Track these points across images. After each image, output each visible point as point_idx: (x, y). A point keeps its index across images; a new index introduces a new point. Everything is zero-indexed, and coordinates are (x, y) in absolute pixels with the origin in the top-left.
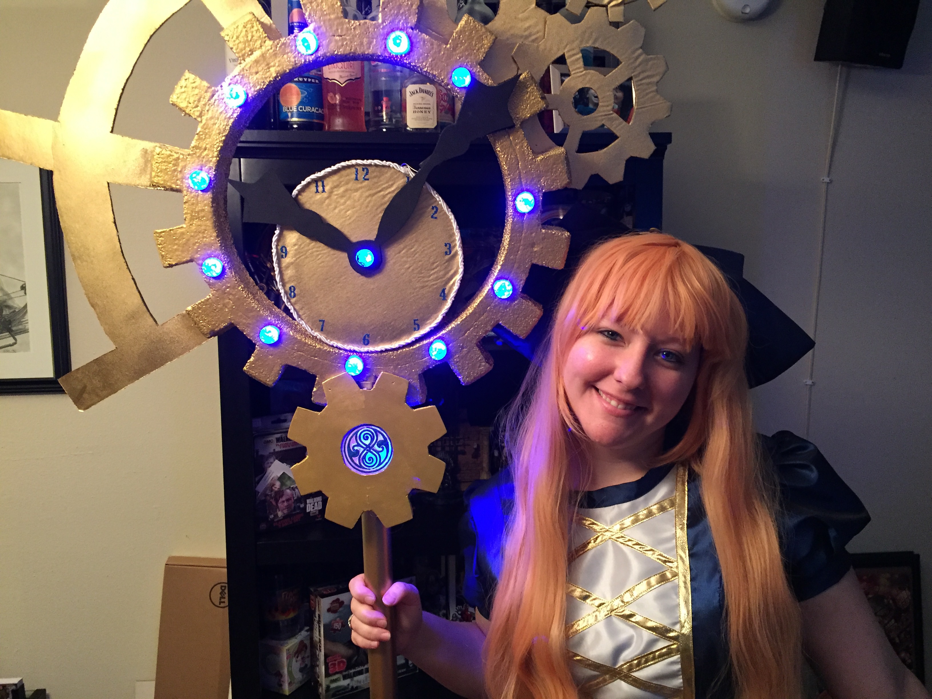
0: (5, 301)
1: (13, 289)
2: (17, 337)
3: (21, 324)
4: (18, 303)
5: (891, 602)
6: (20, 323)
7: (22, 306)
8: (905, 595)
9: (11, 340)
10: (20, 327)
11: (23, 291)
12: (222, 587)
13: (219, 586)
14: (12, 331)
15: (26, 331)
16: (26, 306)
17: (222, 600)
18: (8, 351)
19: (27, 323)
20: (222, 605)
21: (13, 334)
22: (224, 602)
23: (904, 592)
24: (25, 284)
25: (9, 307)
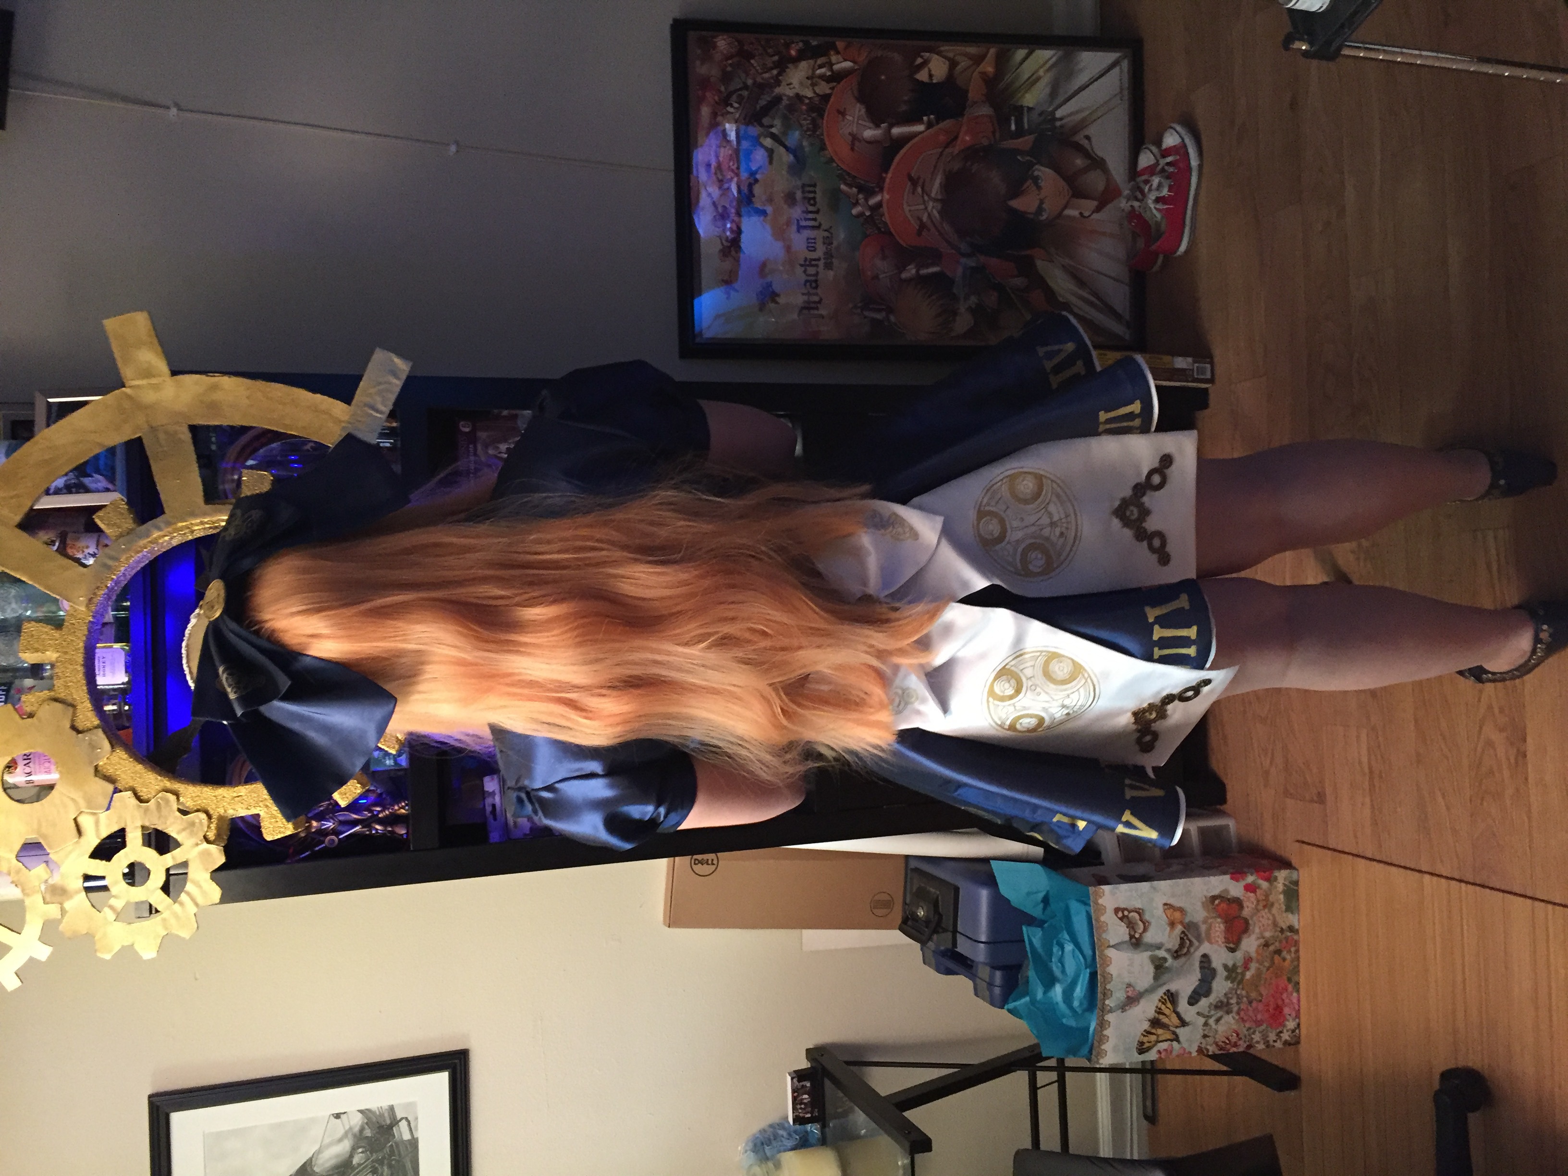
0: (355, 1136)
1: (339, 1128)
2: (399, 1118)
3: (383, 1114)
4: (357, 1120)
5: (730, 62)
6: (381, 1115)
7: (360, 1115)
8: (722, 43)
9: (403, 1125)
10: (386, 1115)
12: (695, 864)
13: (694, 867)
14: (391, 1123)
15: (392, 1108)
17: (710, 862)
18: (416, 1126)
20: (715, 862)
21: (395, 1122)
22: (713, 860)
23: (719, 44)
25: (362, 1130)
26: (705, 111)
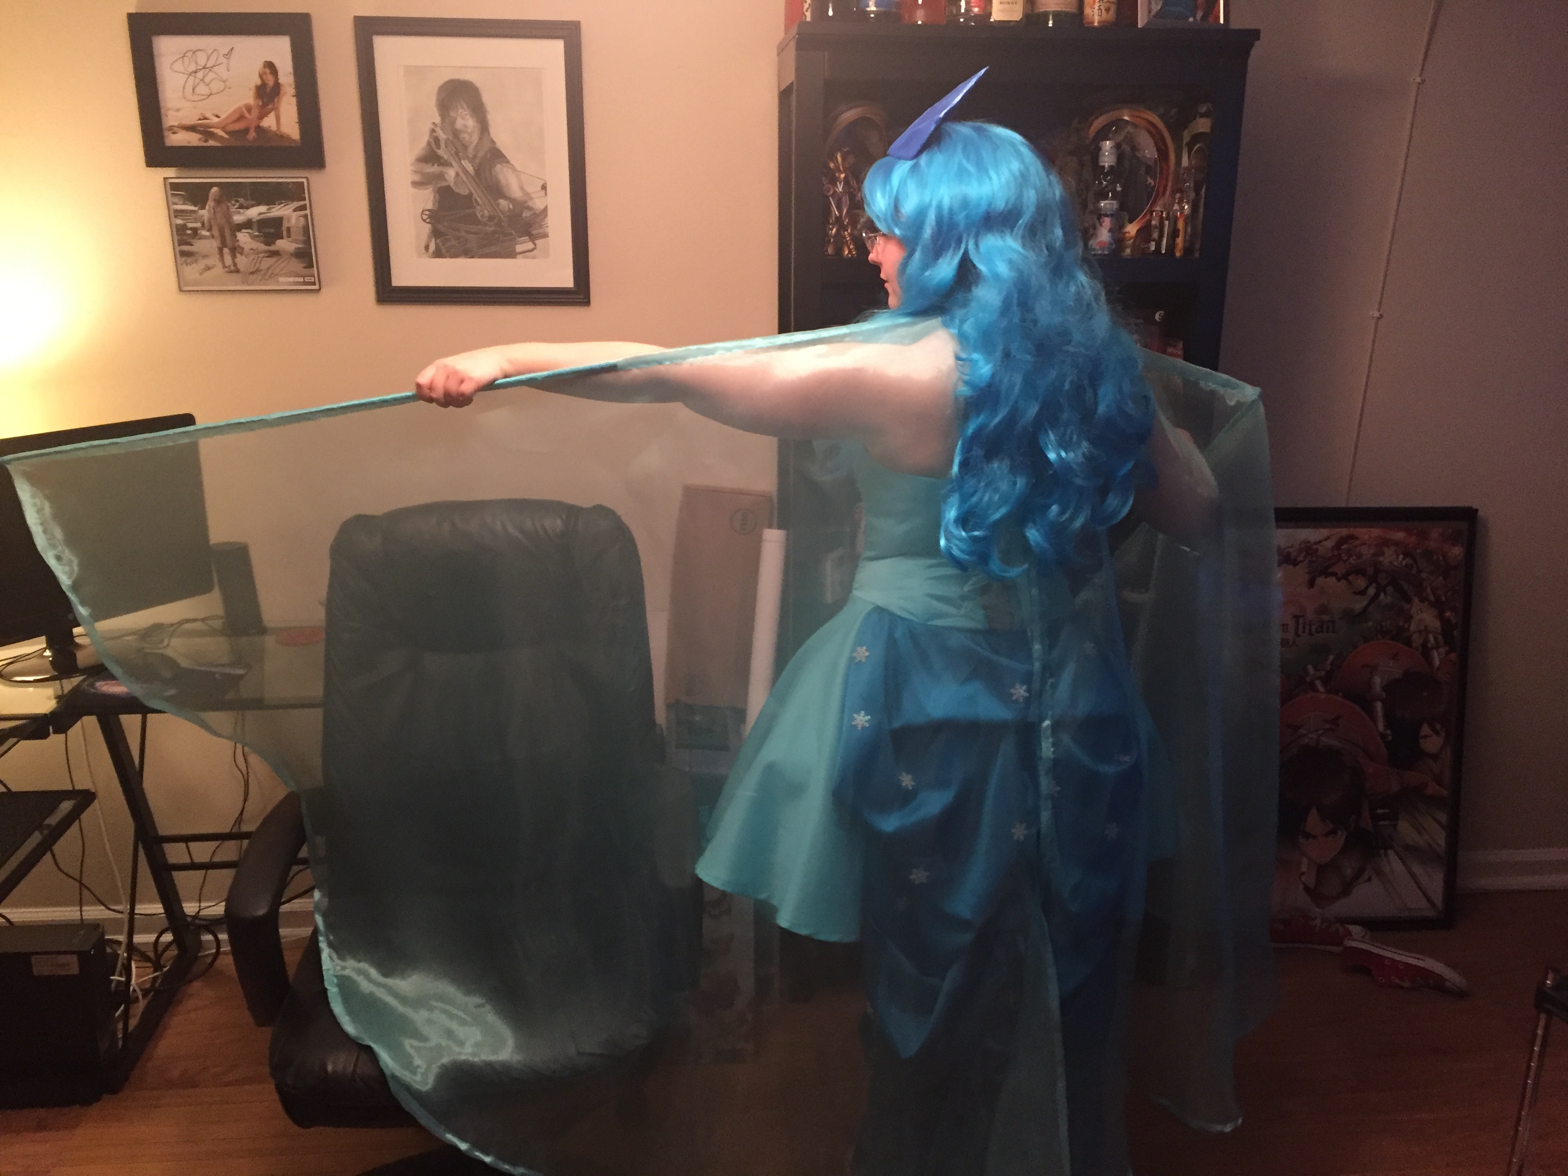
0: (525, 202)
1: (533, 189)
2: (536, 242)
3: (541, 228)
4: (538, 204)
5: (1441, 558)
6: (541, 227)
7: (542, 207)
8: (1457, 551)
10: (541, 231)
11: (544, 191)
12: (743, 513)
13: (741, 512)
14: (532, 235)
15: (546, 236)
16: (546, 209)
17: (744, 527)
18: (527, 257)
19: (547, 227)
20: (745, 532)
21: (533, 238)
22: (746, 529)
23: (1457, 548)
24: (546, 183)
25: (529, 208)
26: (1400, 535)
